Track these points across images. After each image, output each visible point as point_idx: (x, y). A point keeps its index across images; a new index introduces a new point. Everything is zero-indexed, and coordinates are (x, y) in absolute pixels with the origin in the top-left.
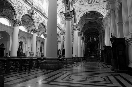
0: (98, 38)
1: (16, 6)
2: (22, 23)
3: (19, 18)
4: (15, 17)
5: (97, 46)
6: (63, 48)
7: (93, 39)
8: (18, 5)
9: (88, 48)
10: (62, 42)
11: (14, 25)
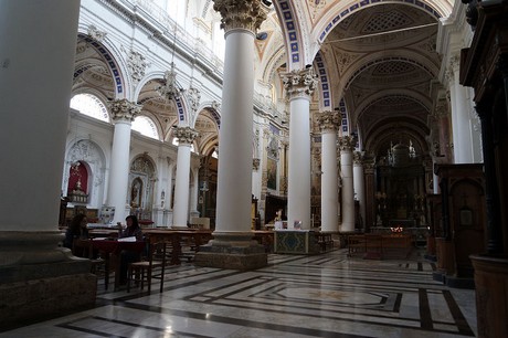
0: (425, 143)
1: (123, 54)
2: (139, 108)
3: (131, 93)
4: (120, 91)
5: (421, 180)
6: (270, 190)
7: (403, 150)
8: (128, 51)
9: (379, 189)
10: (263, 165)
11: (115, 118)
